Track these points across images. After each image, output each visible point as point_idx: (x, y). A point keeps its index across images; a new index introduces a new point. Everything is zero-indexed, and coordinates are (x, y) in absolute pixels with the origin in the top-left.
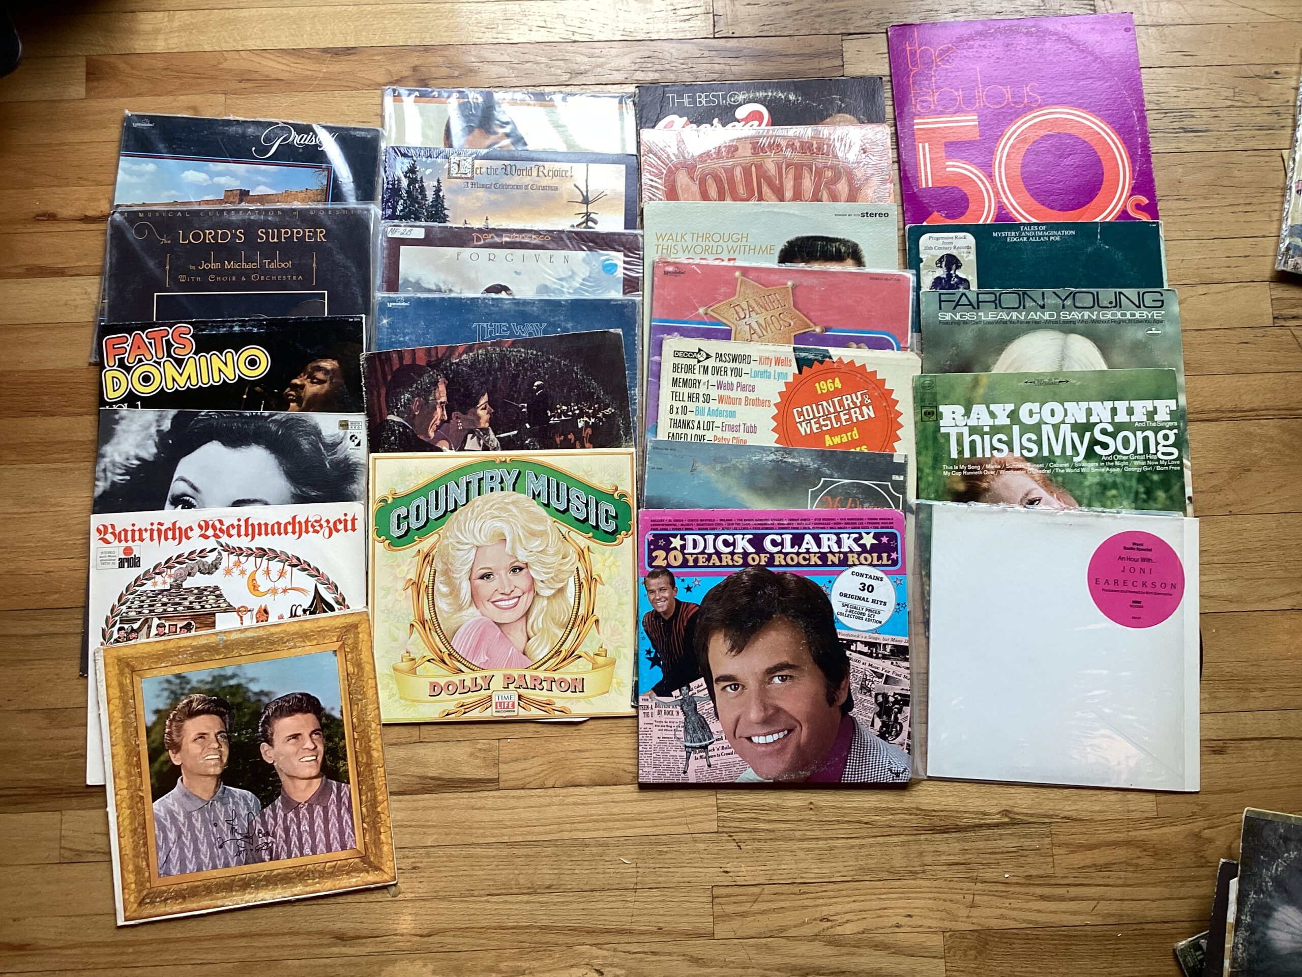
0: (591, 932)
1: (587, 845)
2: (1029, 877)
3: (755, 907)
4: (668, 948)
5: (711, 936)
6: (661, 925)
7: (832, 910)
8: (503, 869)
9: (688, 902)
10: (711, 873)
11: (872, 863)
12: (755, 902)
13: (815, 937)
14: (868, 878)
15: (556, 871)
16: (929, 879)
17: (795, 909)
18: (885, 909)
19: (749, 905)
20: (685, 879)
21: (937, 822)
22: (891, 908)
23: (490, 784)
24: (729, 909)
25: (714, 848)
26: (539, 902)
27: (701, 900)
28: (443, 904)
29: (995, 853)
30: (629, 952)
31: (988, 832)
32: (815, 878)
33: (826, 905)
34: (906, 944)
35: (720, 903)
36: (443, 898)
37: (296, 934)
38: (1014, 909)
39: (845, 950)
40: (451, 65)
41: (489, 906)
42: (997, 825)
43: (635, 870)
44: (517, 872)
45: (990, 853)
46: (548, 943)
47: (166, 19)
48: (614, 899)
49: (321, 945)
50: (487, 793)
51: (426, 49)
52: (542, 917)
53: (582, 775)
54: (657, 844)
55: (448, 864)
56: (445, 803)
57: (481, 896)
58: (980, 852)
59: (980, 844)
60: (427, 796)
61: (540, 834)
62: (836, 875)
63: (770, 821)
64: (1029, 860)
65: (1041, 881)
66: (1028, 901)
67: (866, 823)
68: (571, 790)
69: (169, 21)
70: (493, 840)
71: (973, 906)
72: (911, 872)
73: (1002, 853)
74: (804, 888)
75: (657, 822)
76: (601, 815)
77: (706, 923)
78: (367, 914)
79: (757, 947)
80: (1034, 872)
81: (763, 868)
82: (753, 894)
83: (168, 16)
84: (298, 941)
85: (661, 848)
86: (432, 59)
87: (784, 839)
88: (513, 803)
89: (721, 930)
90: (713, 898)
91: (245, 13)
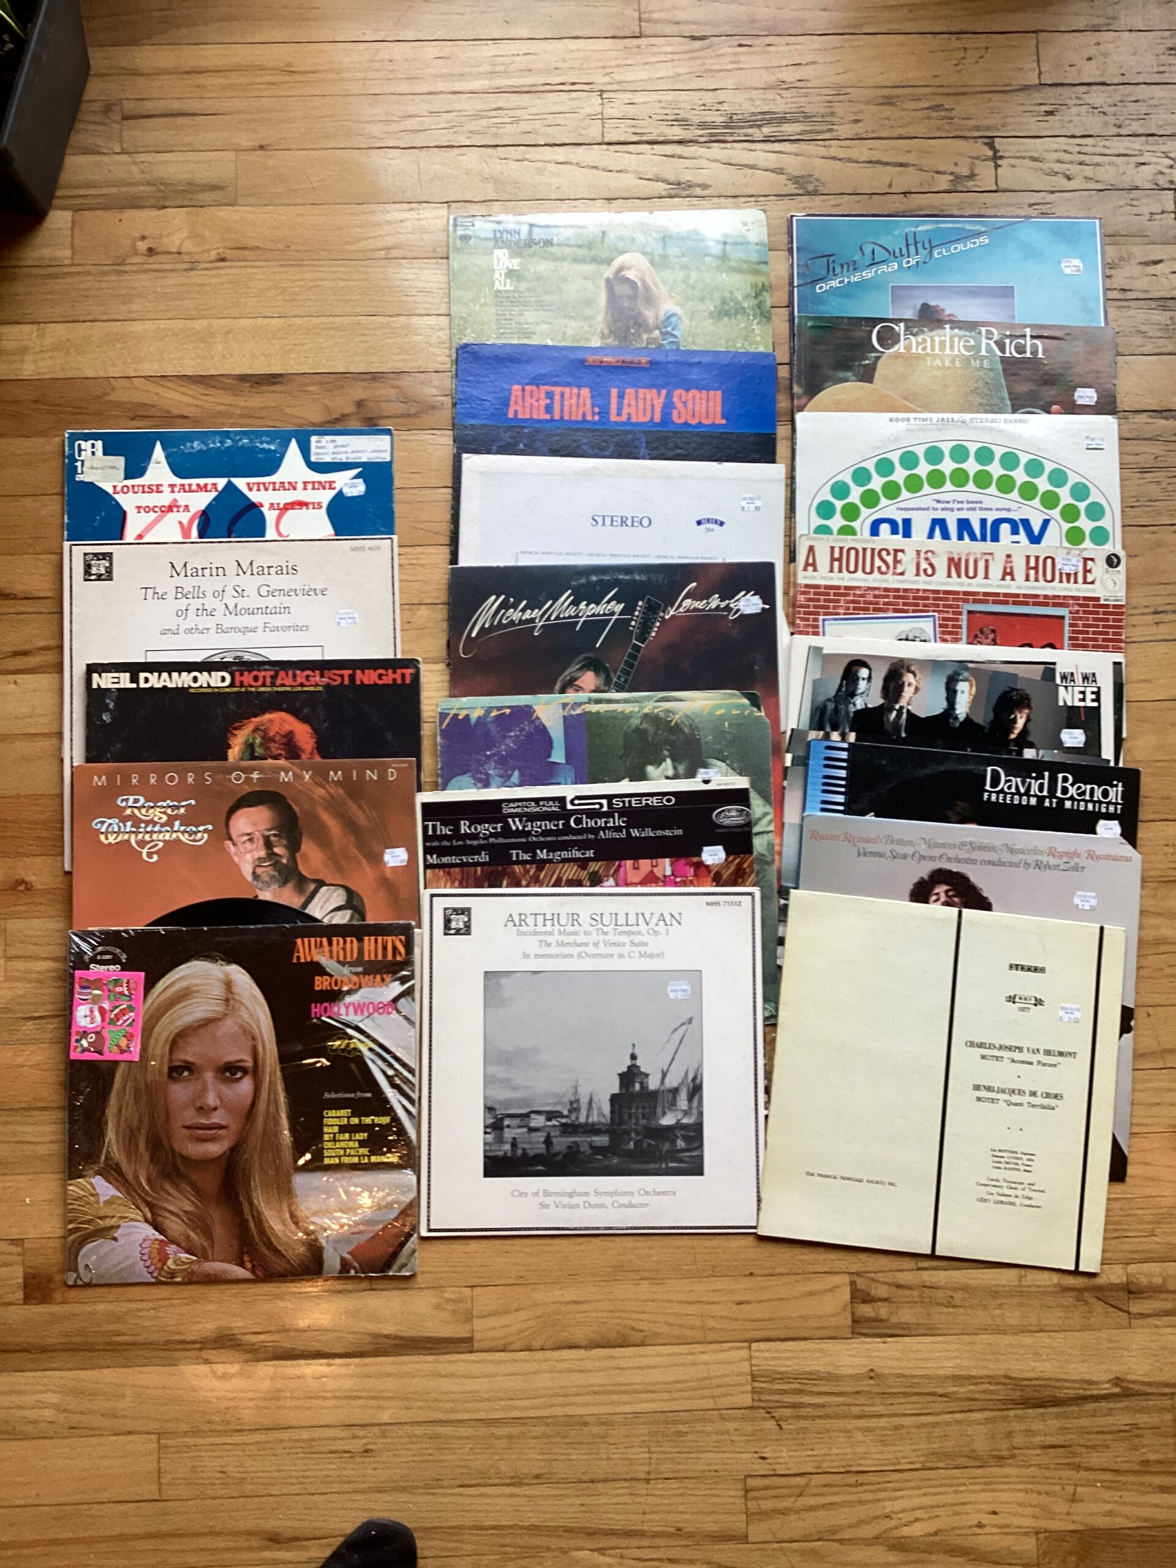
0: (591, 1533)
1: (586, 1424)
2: (1146, 1463)
3: (800, 1503)
4: (689, 1554)
5: (744, 1539)
6: (680, 1525)
7: (898, 1505)
8: (479, 1453)
9: (713, 1495)
10: (745, 1460)
11: (950, 1445)
12: (799, 1495)
13: (876, 1540)
14: (940, 1465)
15: (547, 1457)
16: (1020, 1466)
17: (850, 1504)
18: (964, 1504)
19: (792, 1499)
20: (710, 1468)
21: (1030, 1393)
22: (971, 1503)
23: (463, 1344)
24: (768, 1505)
25: (748, 1427)
26: (525, 1496)
27: (731, 1495)
28: (404, 1497)
29: (1103, 1433)
30: (640, 1560)
31: (1092, 1406)
32: (876, 1465)
33: (890, 1499)
34: (989, 1549)
35: (755, 1498)
36: (404, 1489)
37: (218, 1534)
38: (1125, 1504)
39: (914, 1556)
40: (406, 399)
41: (461, 1500)
42: (1105, 1397)
43: (647, 1456)
44: (497, 1457)
45: (1098, 1433)
46: (538, 1547)
47: (35, 334)
48: (621, 1491)
49: (250, 1549)
50: (455, 1357)
51: (375, 377)
52: (529, 1515)
53: (579, 1334)
54: (675, 1422)
55: (410, 1446)
56: (404, 1368)
57: (453, 1487)
58: (1084, 1431)
59: (1084, 1422)
60: (382, 1359)
61: (525, 1408)
62: (903, 1461)
63: (820, 1394)
64: (1145, 1442)
65: (1159, 1468)
66: (1145, 1493)
67: (941, 1396)
68: (565, 1353)
69: (38, 336)
70: (466, 1416)
71: (1074, 1499)
72: (996, 1457)
73: (1112, 1432)
74: (862, 1478)
75: (676, 1395)
76: (602, 1385)
77: (737, 1523)
78: (306, 1509)
79: (802, 1553)
80: (1151, 1457)
81: (810, 1453)
82: (798, 1486)
83: (38, 330)
84: (221, 1543)
85: (680, 1427)
86: (384, 391)
87: (836, 1416)
88: (491, 1369)
89: (757, 1531)
90: (747, 1491)
91: (137, 327)
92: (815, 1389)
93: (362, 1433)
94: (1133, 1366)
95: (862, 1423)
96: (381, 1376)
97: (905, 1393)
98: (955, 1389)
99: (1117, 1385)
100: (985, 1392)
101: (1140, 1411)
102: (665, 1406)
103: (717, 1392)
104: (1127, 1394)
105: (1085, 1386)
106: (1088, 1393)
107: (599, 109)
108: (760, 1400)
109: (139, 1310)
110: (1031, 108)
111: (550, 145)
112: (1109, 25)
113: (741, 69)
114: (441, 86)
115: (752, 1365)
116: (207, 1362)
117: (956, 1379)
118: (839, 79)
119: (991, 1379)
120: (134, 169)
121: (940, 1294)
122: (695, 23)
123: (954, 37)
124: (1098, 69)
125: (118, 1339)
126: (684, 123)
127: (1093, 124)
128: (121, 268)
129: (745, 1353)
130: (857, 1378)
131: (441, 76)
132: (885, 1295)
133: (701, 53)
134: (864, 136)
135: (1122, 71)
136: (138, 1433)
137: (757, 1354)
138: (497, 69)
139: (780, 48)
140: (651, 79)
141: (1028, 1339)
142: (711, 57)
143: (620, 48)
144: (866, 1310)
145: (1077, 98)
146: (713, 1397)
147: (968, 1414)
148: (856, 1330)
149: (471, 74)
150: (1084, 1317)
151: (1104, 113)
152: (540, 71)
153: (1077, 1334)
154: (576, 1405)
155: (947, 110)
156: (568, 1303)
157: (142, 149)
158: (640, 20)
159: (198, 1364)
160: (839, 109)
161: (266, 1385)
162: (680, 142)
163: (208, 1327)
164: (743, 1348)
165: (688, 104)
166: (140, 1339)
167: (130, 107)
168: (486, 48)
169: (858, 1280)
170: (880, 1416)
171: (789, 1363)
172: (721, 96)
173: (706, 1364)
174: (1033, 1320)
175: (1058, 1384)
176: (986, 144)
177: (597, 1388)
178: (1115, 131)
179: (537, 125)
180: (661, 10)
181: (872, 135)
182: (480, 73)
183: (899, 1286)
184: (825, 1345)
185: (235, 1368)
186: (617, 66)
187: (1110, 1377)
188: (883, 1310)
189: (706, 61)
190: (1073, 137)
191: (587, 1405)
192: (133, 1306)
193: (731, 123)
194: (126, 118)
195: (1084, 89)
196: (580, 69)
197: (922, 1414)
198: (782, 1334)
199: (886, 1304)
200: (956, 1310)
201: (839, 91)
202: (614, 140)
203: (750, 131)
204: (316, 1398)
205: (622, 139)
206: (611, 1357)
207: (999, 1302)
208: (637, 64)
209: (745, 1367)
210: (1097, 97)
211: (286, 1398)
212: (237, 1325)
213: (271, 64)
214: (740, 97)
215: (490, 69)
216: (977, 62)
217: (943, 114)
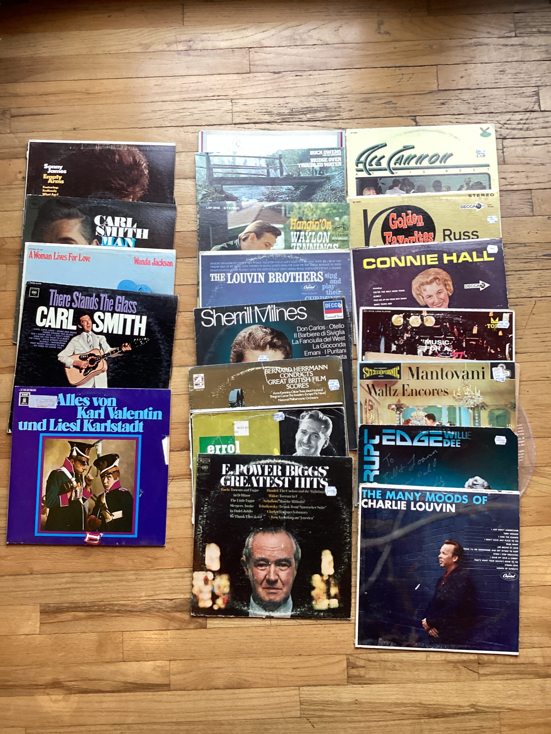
92: (330, 709)
93: (119, 728)
94: (481, 699)
95: (353, 725)
96: (127, 701)
97: (372, 711)
98: (396, 709)
99: (473, 708)
100: (410, 710)
101: (483, 720)
102: (259, 716)
103: (284, 710)
104: (477, 712)
105: (458, 708)
106: (459, 711)
107: (231, 107)
108: (304, 714)
109: (16, 670)
110: (433, 102)
111: (208, 125)
112: (472, 60)
113: (297, 87)
114: (157, 98)
115: (300, 697)
116: (48, 694)
117: (396, 704)
118: (343, 91)
119: (413, 705)
120: (16, 141)
121: (389, 664)
122: (275, 65)
123: (397, 69)
124: (466, 82)
125: (7, 683)
126: (270, 113)
127: (464, 108)
128: (10, 186)
129: (296, 692)
130: (350, 704)
131: (157, 93)
132: (363, 665)
133: (278, 80)
134: (354, 117)
135: (478, 82)
136: (17, 727)
137: (303, 692)
138: (183, 90)
139: (315, 76)
140: (254, 93)
141: (431, 686)
142: (283, 82)
143: (240, 78)
144: (354, 672)
145: (456, 96)
146: (282, 712)
147: (402, 721)
148: (350, 681)
149: (171, 92)
150: (457, 675)
151: (469, 103)
152: (203, 90)
153: (454, 683)
154: (219, 715)
155: (394, 104)
156: (214, 668)
157: (20, 131)
158: (250, 65)
159: (43, 695)
160: (342, 105)
161: (75, 705)
162: (268, 123)
163: (48, 678)
164: (296, 689)
165: (272, 104)
166: (17, 683)
167: (14, 111)
168: (178, 80)
169: (350, 658)
170: (360, 722)
171: (317, 696)
172: (287, 100)
173: (279, 697)
174: (433, 677)
175: (445, 707)
176: (412, 119)
177: (227, 708)
178: (473, 111)
179: (202, 116)
180: (260, 60)
181: (358, 117)
182: (175, 92)
183: (370, 661)
184: (335, 688)
185: (61, 697)
186: (239, 87)
187: (469, 704)
188: (362, 672)
189: (281, 84)
190: (454, 115)
191: (223, 715)
192: (14, 668)
193: (292, 113)
194: (12, 117)
195: (459, 92)
196: (222, 89)
197: (380, 721)
198: (315, 683)
199: (363, 669)
200: (396, 672)
201: (343, 96)
202: (238, 122)
203: (301, 116)
204: (97, 711)
205: (241, 122)
206: (234, 693)
207: (416, 668)
208: (248, 86)
209: (297, 698)
210: (466, 95)
211: (84, 711)
212: (62, 677)
213: (79, 90)
214: (296, 100)
215: (180, 90)
216: (408, 81)
217: (392, 105)
